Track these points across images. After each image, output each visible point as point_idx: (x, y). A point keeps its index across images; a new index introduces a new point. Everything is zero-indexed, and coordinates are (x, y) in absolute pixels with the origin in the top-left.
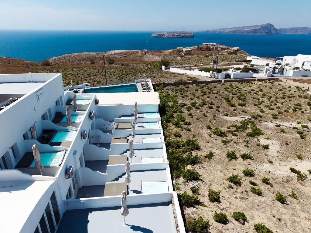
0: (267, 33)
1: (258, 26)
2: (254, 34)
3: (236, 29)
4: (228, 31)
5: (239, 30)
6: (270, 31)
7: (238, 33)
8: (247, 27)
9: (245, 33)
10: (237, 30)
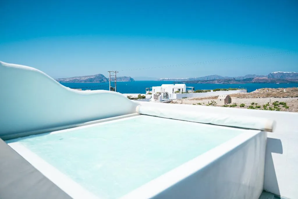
0: (100, 81)
1: (92, 76)
2: (90, 82)
3: (75, 78)
4: (68, 80)
5: (77, 80)
6: (102, 80)
7: (76, 81)
8: (84, 77)
9: (83, 82)
10: (76, 80)
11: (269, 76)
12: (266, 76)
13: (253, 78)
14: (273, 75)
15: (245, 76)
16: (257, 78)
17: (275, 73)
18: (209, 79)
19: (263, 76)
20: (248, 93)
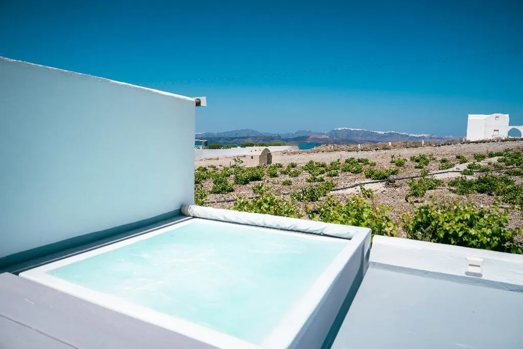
11: (330, 133)
12: (327, 135)
13: (308, 137)
14: (336, 132)
15: (297, 133)
16: (314, 136)
17: (339, 129)
18: (238, 136)
19: (324, 134)
20: (301, 150)
